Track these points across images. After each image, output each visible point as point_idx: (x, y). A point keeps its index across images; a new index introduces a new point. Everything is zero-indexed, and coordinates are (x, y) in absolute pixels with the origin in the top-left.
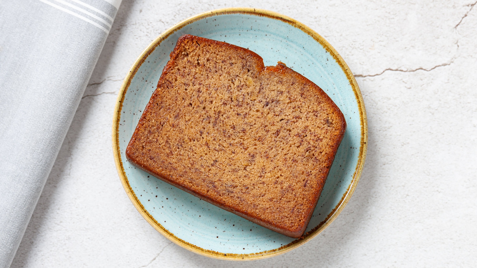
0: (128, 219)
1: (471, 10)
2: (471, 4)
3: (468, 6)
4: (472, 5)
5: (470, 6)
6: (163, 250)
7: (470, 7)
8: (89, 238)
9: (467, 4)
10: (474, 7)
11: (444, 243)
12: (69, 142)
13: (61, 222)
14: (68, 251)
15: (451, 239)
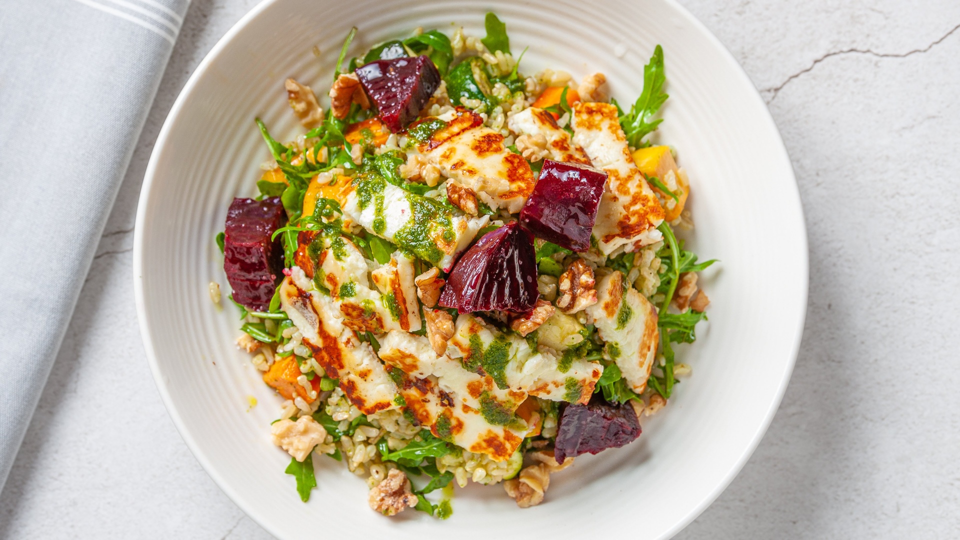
0: (178, 468)
1: (774, 98)
2: (775, 87)
3: (769, 91)
4: (777, 90)
5: (772, 91)
6: (238, 523)
7: (772, 94)
8: (109, 503)
9: (768, 88)
10: (780, 93)
11: (728, 508)
12: (75, 335)
13: (61, 475)
14: (72, 526)
15: (742, 501)
